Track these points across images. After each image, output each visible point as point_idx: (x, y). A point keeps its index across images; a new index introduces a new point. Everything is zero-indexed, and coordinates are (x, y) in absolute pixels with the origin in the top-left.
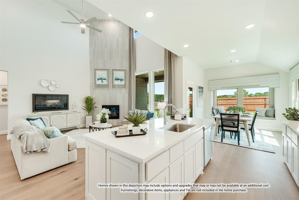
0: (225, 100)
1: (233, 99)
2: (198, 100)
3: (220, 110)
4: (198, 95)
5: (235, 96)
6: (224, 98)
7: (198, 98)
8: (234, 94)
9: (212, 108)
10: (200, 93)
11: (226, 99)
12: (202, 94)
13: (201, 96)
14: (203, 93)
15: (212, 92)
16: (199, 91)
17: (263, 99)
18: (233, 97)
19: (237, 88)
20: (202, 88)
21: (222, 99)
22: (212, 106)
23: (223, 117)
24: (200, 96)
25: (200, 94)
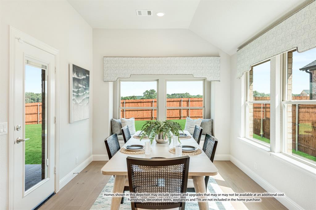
0: (134, 103)
1: (144, 102)
2: (72, 103)
3: (128, 129)
4: (72, 89)
5: (145, 97)
6: (132, 100)
7: (72, 97)
8: (143, 95)
9: (111, 122)
10: (80, 86)
11: (135, 101)
12: (85, 89)
13: (79, 94)
14: (88, 84)
15: (111, 85)
16: (74, 79)
17: (178, 101)
18: (142, 99)
19: (158, 80)
20: (87, 72)
21: (130, 101)
22: (111, 117)
23: (136, 169)
24: (78, 92)
25: (78, 87)
